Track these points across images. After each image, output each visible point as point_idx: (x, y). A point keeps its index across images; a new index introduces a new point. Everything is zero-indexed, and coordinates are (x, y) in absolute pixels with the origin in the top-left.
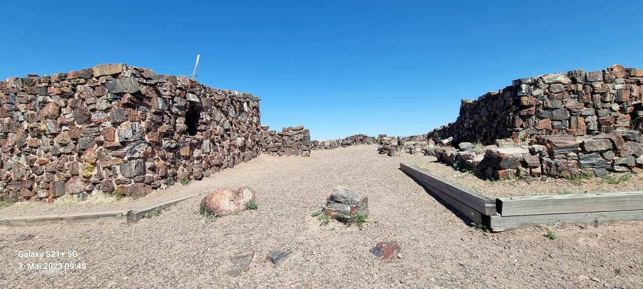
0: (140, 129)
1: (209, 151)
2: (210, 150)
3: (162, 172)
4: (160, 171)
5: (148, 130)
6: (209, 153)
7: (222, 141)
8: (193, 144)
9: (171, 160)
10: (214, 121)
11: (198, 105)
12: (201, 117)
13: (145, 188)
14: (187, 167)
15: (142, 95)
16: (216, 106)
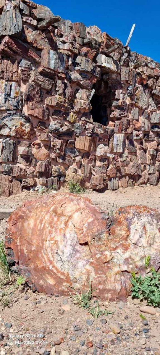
0: (17, 93)
1: (121, 151)
2: (124, 150)
3: (41, 165)
4: (38, 164)
5: (29, 98)
6: (121, 155)
7: (146, 141)
8: (97, 134)
9: (58, 151)
10: (137, 107)
11: (114, 76)
12: (116, 97)
13: (11, 184)
14: (82, 168)
15: (28, 43)
16: (142, 84)
